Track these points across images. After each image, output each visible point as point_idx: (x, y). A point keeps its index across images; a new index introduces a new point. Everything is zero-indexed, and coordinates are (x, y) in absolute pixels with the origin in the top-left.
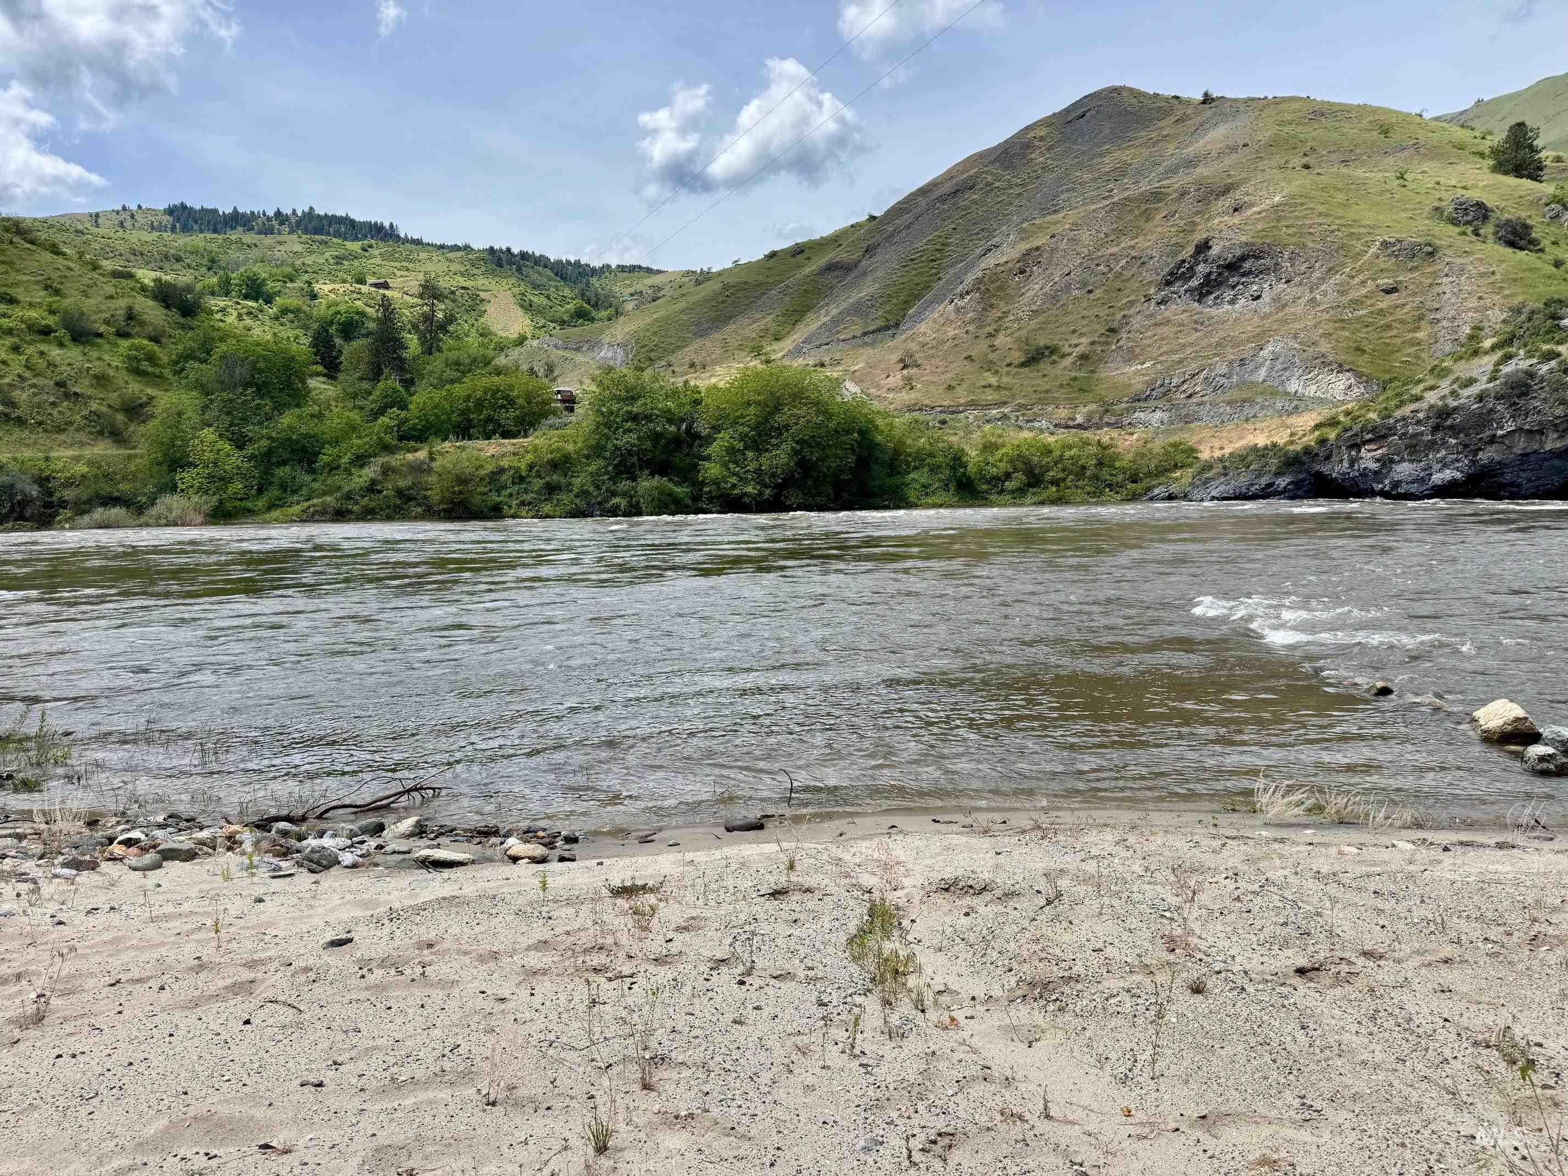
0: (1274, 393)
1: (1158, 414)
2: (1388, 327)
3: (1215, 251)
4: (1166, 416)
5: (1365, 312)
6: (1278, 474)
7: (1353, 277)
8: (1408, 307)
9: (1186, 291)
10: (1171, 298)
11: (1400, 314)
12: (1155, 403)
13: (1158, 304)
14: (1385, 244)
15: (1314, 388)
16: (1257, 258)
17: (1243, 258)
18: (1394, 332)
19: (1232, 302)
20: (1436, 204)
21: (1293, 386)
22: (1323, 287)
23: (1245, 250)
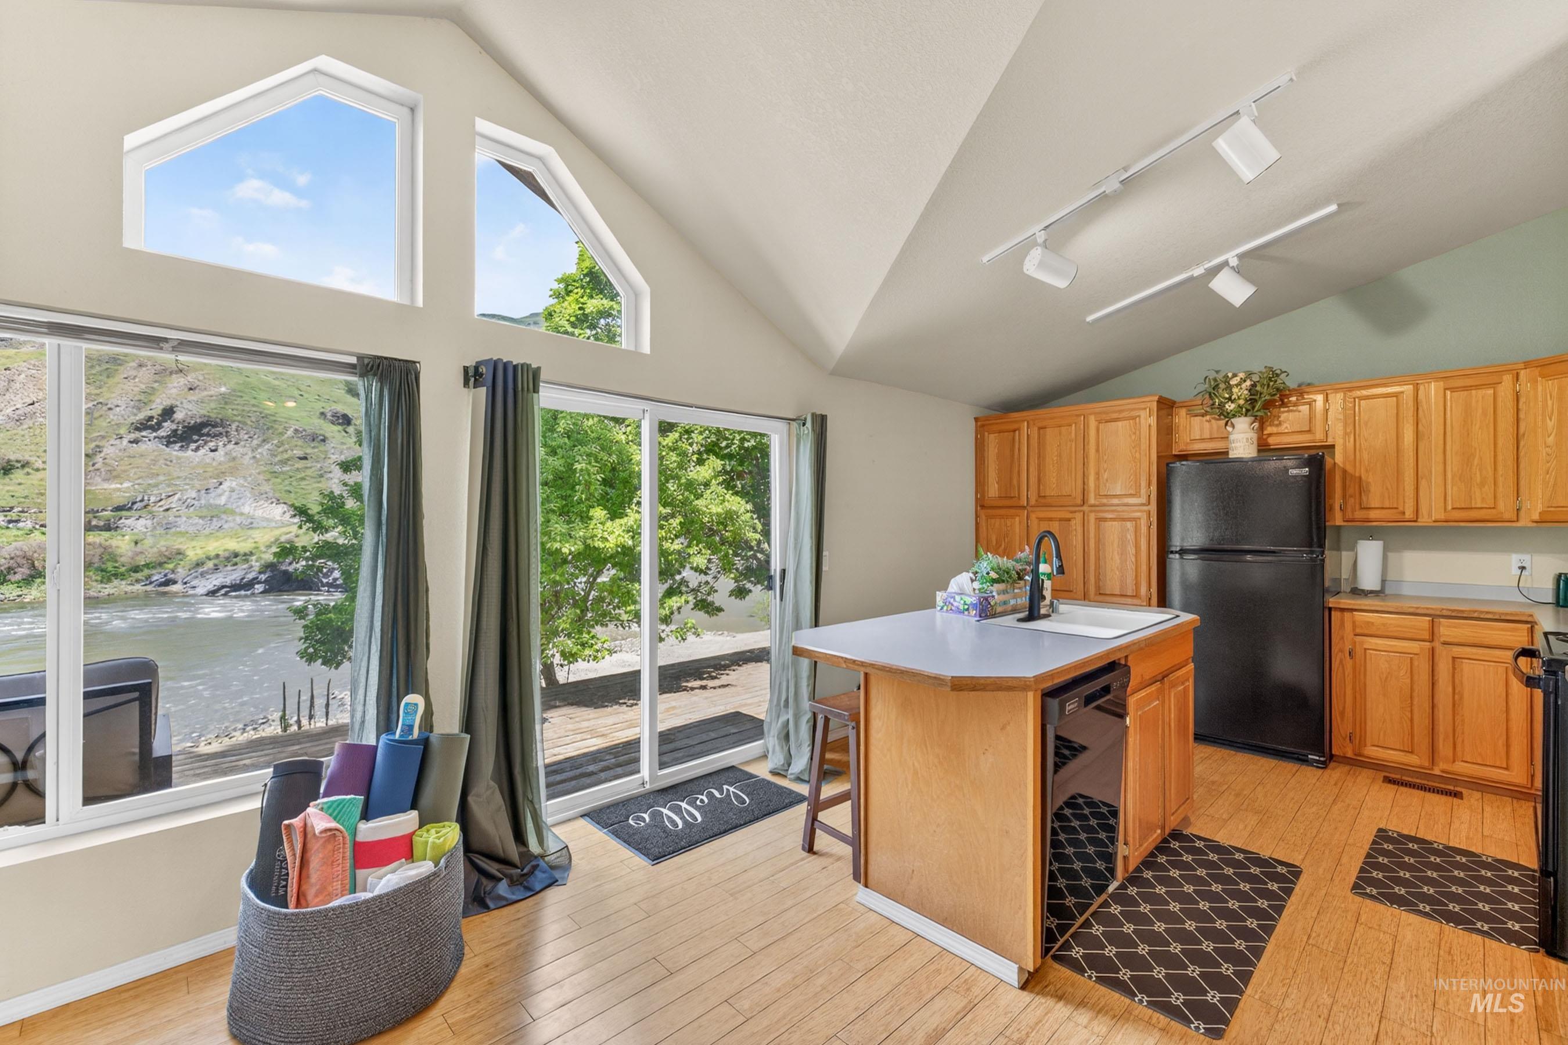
0: (233, 512)
1: (142, 521)
2: (303, 479)
3: (179, 416)
4: (149, 523)
5: (288, 468)
6: (260, 573)
7: (279, 447)
8: (313, 469)
9: (155, 438)
10: (141, 441)
11: (309, 472)
12: (139, 513)
13: (130, 442)
14: (296, 430)
15: (260, 511)
16: (214, 426)
17: (203, 425)
18: (307, 482)
19: (197, 449)
20: (322, 410)
21: (246, 509)
22: (259, 450)
23: (205, 419)
